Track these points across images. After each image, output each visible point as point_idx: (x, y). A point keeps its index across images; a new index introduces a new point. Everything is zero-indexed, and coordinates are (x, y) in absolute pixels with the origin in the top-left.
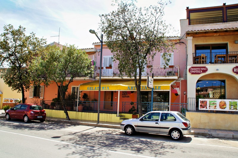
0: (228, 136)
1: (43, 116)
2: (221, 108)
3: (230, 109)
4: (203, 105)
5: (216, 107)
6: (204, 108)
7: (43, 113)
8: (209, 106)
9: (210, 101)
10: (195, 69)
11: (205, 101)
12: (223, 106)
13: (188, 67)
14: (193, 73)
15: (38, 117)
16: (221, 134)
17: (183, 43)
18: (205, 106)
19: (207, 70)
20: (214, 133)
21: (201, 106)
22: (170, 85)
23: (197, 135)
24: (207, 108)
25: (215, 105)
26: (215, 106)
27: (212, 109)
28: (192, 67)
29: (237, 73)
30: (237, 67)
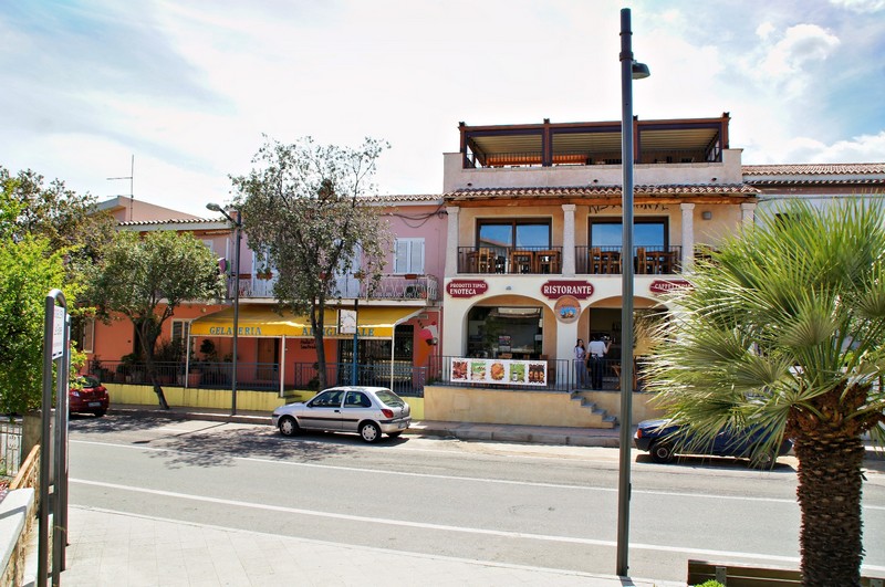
0: (484, 436)
1: (101, 402)
2: (494, 377)
3: (512, 380)
4: (459, 371)
5: (485, 377)
6: (461, 377)
7: (101, 395)
8: (472, 375)
9: (472, 364)
10: (460, 286)
11: (463, 363)
12: (497, 373)
13: (447, 281)
14: (455, 296)
15: (91, 405)
16: (474, 431)
18: (463, 374)
19: (486, 289)
20: (460, 431)
21: (455, 373)
22: (393, 326)
23: (426, 434)
24: (467, 378)
25: (482, 372)
26: (484, 375)
27: (477, 380)
28: (455, 282)
29: (551, 296)
30: (551, 283)
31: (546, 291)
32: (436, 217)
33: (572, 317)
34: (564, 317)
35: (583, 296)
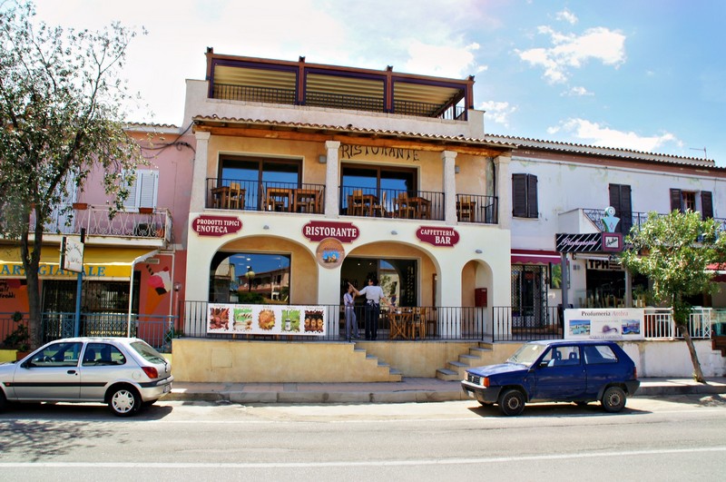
0: (267, 398)
2: (262, 326)
3: (284, 329)
4: (218, 319)
5: (251, 326)
6: (220, 327)
8: (234, 324)
9: (235, 311)
10: (210, 222)
11: (223, 310)
12: (266, 322)
13: (192, 216)
14: (202, 234)
16: (252, 392)
17: (187, 145)
18: (223, 323)
19: (239, 227)
20: (234, 393)
21: (213, 322)
22: (132, 264)
23: (191, 399)
24: (227, 328)
25: (248, 320)
26: (249, 324)
27: (241, 330)
28: (203, 217)
29: (313, 238)
30: (313, 224)
31: (308, 232)
32: (174, 149)
33: (335, 261)
34: (327, 261)
35: (348, 240)
